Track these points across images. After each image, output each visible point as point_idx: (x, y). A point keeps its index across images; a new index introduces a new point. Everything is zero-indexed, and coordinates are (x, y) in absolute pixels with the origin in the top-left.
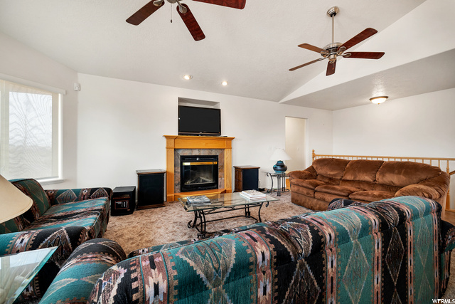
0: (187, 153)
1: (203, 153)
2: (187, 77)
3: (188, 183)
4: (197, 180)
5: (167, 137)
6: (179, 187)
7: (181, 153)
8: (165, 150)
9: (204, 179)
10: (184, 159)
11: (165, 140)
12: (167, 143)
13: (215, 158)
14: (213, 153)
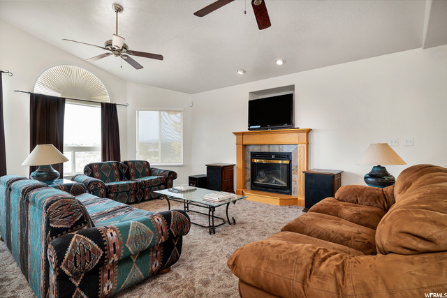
0: (256, 149)
2: (240, 73)
3: (260, 181)
4: (270, 180)
5: (235, 134)
6: (249, 184)
9: (278, 180)
10: (254, 155)
12: (237, 140)
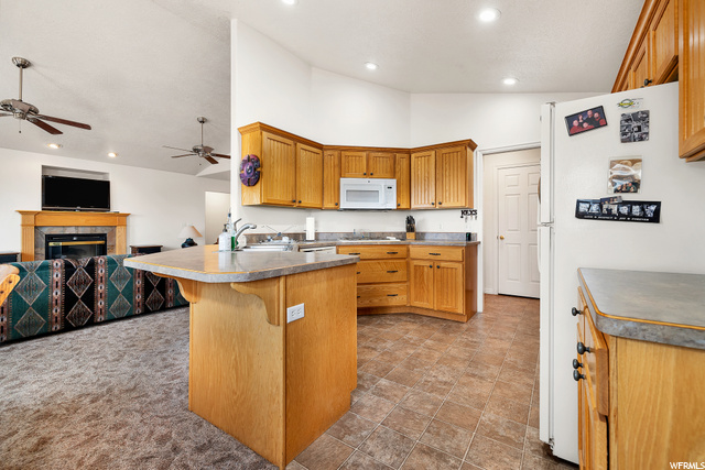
0: (56, 231)
1: (81, 231)
2: (54, 146)
5: (23, 213)
7: (46, 231)
8: (20, 228)
10: (50, 238)
11: (20, 216)
12: (23, 220)
13: (103, 237)
14: (99, 231)
